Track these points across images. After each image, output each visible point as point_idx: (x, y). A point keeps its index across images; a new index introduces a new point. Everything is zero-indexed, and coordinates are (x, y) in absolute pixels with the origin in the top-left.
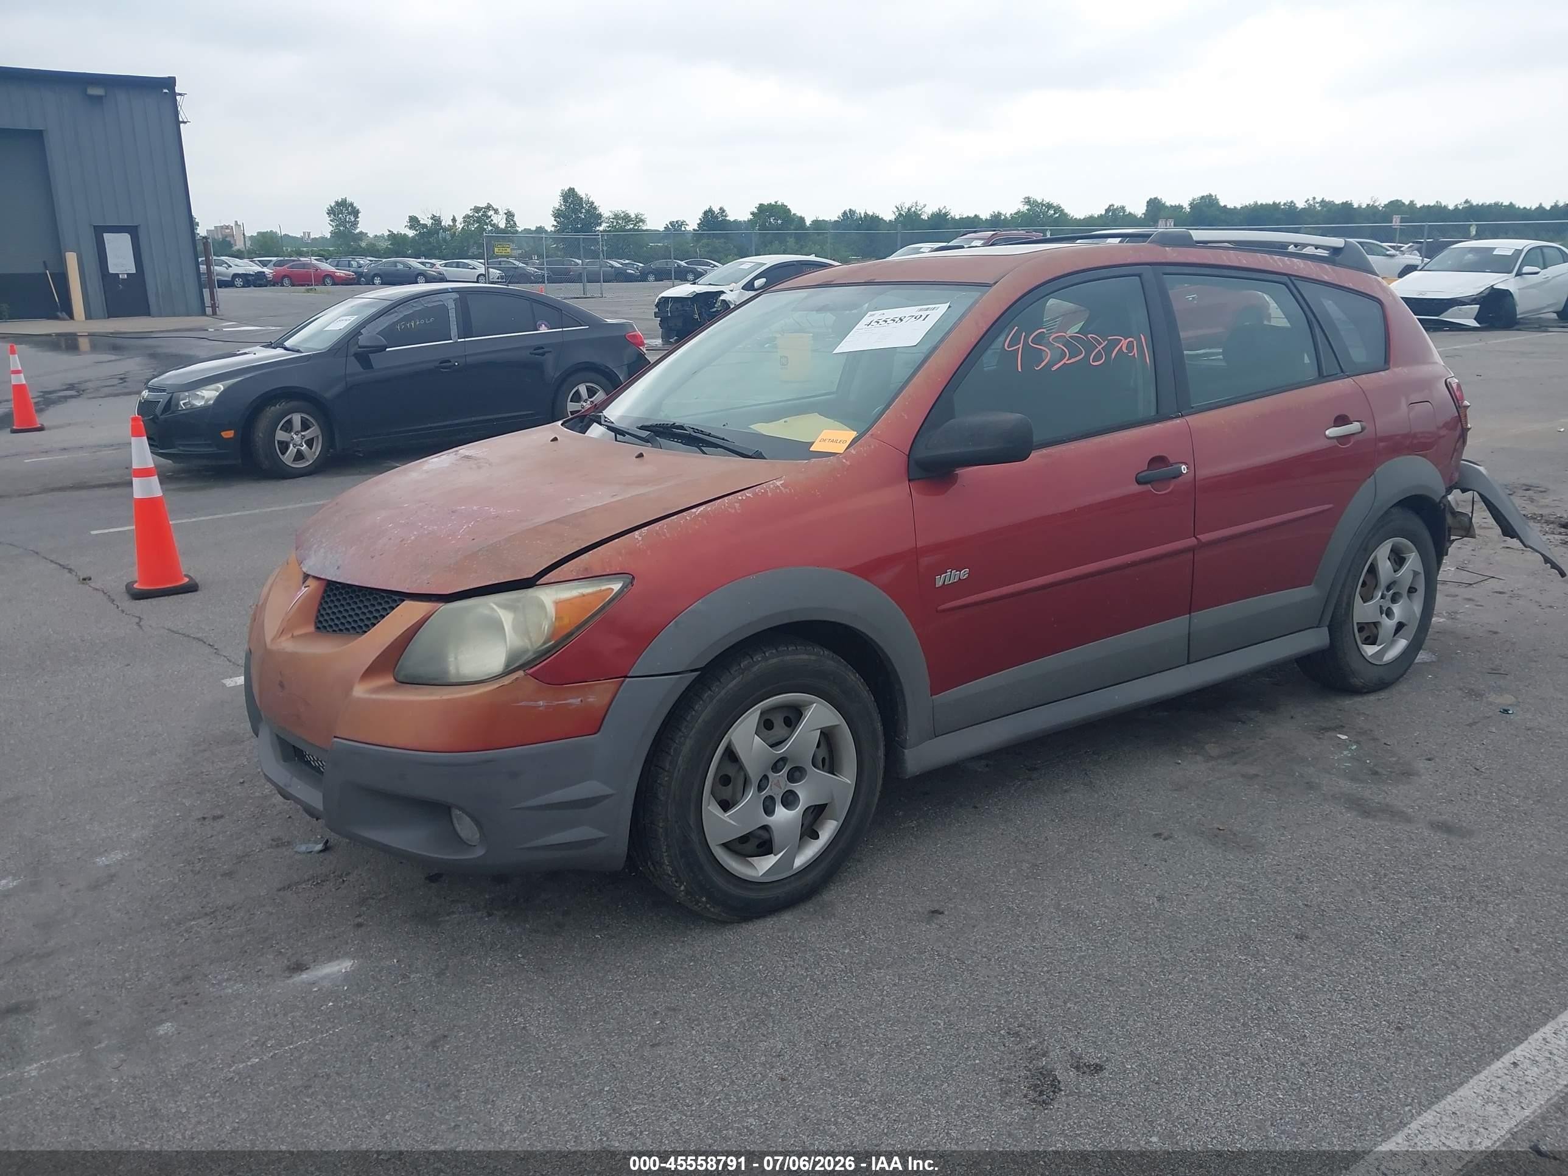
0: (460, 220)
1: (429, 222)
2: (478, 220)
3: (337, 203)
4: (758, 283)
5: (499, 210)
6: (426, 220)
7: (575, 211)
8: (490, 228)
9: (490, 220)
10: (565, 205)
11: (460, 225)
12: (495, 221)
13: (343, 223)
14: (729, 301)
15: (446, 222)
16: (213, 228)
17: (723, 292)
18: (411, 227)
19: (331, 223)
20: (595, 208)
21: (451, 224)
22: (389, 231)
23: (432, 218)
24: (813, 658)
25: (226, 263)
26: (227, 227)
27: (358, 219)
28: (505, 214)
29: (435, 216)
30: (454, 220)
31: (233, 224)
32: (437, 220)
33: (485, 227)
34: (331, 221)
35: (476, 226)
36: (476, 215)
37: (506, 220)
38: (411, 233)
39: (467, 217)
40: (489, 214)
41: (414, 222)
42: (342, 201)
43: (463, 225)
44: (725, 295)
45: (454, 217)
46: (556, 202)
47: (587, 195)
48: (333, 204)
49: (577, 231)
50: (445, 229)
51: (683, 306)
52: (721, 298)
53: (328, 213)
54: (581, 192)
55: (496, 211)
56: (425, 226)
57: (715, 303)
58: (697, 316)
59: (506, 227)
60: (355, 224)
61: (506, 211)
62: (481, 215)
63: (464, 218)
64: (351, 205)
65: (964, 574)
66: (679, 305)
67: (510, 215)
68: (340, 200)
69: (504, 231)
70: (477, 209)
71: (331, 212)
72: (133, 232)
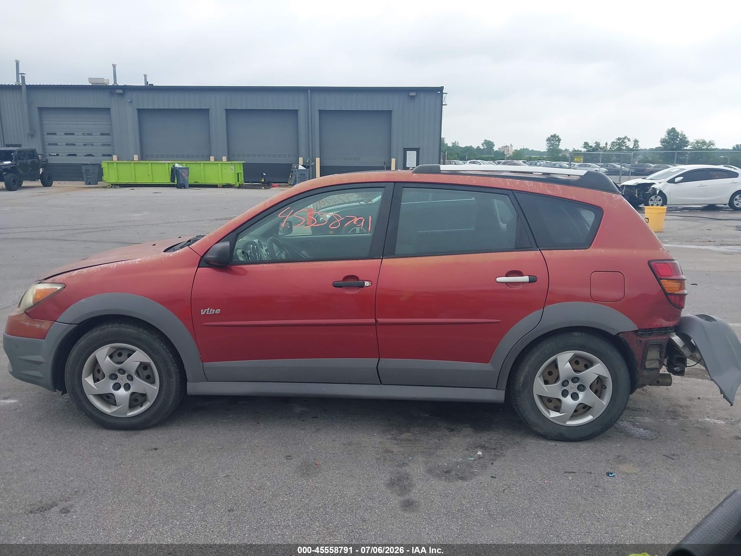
0: (609, 144)
1: (594, 145)
2: (619, 144)
3: (552, 136)
4: (677, 180)
5: (631, 140)
6: (592, 144)
7: (673, 139)
8: (625, 148)
9: (625, 144)
10: (668, 137)
11: (609, 147)
12: (628, 145)
13: (552, 145)
14: (656, 188)
15: (602, 145)
16: (501, 147)
17: (654, 184)
18: (585, 147)
19: (547, 145)
20: (686, 138)
21: (605, 146)
22: (574, 149)
23: (595, 143)
24: (135, 332)
25: (479, 163)
26: (507, 147)
27: (560, 144)
28: (634, 141)
29: (597, 142)
30: (606, 144)
31: (509, 145)
32: (598, 144)
33: (622, 147)
34: (547, 144)
35: (617, 147)
36: (618, 141)
37: (634, 144)
38: (584, 150)
39: (613, 142)
40: (625, 141)
41: (586, 144)
42: (554, 135)
43: (610, 146)
44: (655, 185)
45: (607, 142)
46: (664, 135)
47: (682, 131)
48: (550, 136)
49: (672, 149)
50: (601, 148)
51: (630, 190)
52: (652, 186)
53: (546, 140)
54: (678, 130)
55: (629, 140)
56: (591, 147)
57: (649, 189)
58: (636, 195)
59: (633, 147)
60: (558, 145)
61: (634, 140)
62: (620, 142)
63: (612, 143)
64: (558, 137)
65: (218, 311)
66: (628, 189)
67: (636, 142)
68: (553, 135)
69: (632, 150)
70: (619, 139)
71: (548, 140)
72: (417, 150)
